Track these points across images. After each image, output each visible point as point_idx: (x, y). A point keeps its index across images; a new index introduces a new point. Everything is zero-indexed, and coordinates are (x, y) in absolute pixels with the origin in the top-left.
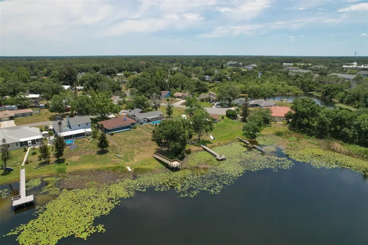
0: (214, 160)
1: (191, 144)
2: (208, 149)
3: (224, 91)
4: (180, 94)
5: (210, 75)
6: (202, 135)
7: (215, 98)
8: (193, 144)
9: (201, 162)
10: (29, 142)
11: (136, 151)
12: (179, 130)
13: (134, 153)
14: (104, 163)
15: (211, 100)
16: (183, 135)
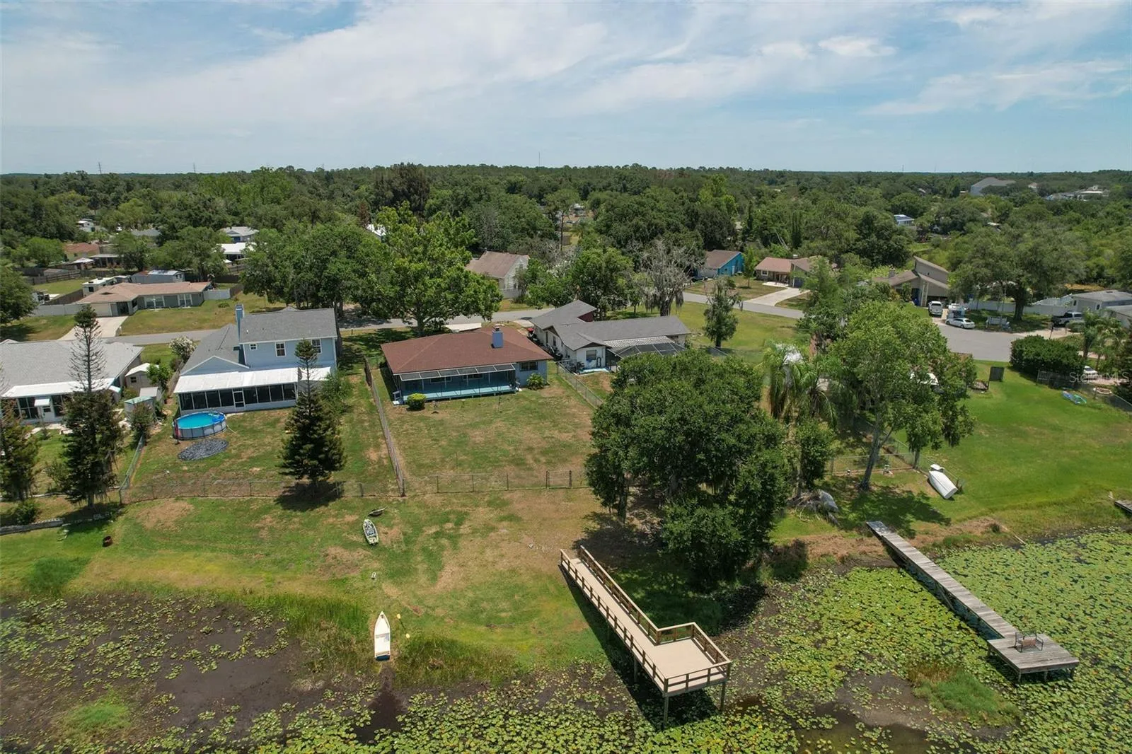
0: (973, 660)
1: (809, 512)
2: (922, 561)
3: (998, 250)
4: (783, 266)
5: (913, 212)
6: (882, 462)
7: (947, 287)
8: (824, 512)
9: (873, 667)
10: (38, 403)
11: (483, 514)
12: (735, 420)
13: (465, 529)
14: (282, 565)
15: (924, 295)
16: (766, 455)
